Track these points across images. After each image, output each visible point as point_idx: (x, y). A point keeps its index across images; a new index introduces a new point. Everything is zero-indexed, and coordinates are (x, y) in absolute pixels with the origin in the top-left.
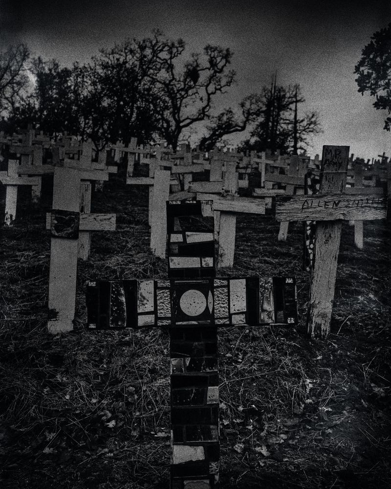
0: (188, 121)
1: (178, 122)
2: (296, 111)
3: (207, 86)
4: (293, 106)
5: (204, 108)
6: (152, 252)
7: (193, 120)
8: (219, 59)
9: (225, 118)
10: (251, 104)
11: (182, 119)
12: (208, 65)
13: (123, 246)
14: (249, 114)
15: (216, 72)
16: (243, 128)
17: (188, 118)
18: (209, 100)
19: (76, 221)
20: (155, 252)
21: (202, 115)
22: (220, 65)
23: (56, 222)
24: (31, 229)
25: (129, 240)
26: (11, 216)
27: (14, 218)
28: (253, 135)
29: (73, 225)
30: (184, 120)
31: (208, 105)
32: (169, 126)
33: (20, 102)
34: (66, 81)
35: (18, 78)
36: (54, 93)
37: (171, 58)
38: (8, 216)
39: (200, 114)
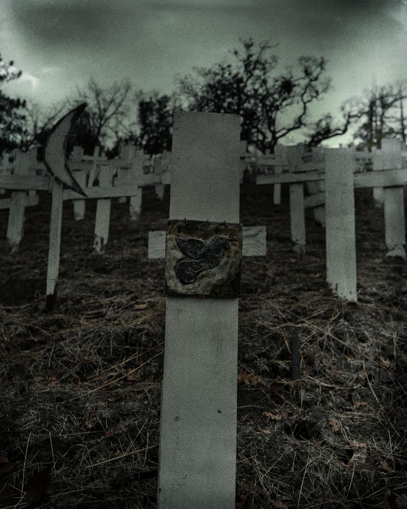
0: (284, 132)
1: (274, 133)
2: (402, 108)
3: (302, 95)
4: (398, 103)
5: (300, 117)
6: (332, 290)
7: (289, 130)
8: (313, 68)
9: (324, 124)
10: (352, 106)
11: (277, 130)
12: (303, 75)
13: (260, 275)
14: (350, 117)
15: (311, 80)
16: (345, 131)
17: (284, 129)
18: (305, 108)
19: (233, 248)
20: (336, 289)
21: (299, 123)
22: (315, 74)
23: (179, 255)
24: (128, 255)
25: (267, 265)
26: (102, 240)
27: (105, 242)
28: (355, 136)
29: (224, 260)
30: (279, 131)
31: (304, 113)
32: (265, 137)
33: (123, 131)
34: (165, 106)
35: (121, 109)
36: (154, 119)
37: (264, 74)
38: (98, 239)
39: (296, 123)
